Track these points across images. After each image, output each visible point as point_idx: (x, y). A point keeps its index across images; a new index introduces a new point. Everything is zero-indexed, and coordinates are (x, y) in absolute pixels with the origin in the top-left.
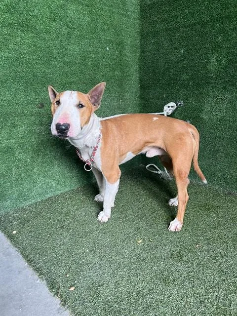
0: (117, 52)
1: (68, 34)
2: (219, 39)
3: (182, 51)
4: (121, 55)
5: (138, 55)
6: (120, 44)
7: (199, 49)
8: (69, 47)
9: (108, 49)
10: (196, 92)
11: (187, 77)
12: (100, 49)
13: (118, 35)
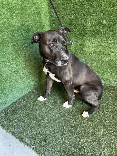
0: (38, 19)
1: (11, 14)
2: (91, 11)
3: (72, 16)
4: (40, 19)
5: (48, 17)
6: (39, 13)
7: (81, 16)
8: (13, 21)
9: (33, 18)
10: (81, 38)
11: (76, 30)
12: (29, 18)
13: (37, 9)
